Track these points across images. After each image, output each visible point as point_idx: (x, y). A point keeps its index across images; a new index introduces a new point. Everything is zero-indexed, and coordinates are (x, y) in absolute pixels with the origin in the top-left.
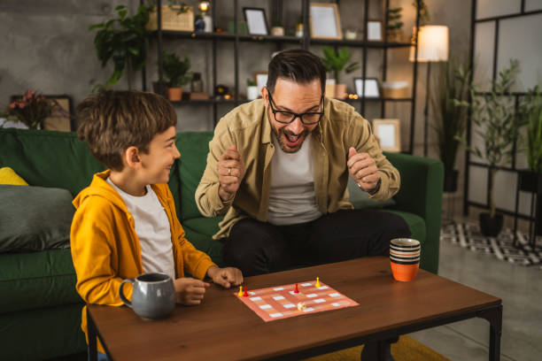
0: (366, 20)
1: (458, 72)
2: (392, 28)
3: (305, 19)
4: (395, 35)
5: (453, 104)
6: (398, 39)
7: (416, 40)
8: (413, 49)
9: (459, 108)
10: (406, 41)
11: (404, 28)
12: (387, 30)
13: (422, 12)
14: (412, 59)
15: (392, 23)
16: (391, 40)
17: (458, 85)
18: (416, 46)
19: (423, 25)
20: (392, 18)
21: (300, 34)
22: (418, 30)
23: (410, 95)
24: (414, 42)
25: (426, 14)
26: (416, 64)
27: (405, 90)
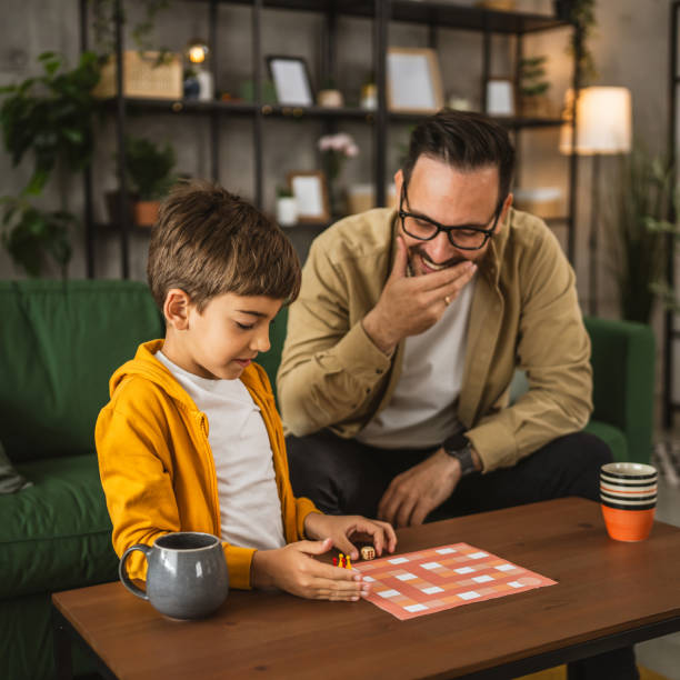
0: (486, 79)
1: (652, 170)
2: (531, 93)
3: (378, 76)
4: (535, 105)
5: (643, 228)
6: (542, 113)
7: (574, 112)
8: (567, 132)
9: (655, 235)
10: (555, 116)
11: (552, 94)
12: (521, 96)
13: (584, 63)
14: (566, 147)
15: (528, 84)
16: (530, 113)
17: (652, 194)
18: (574, 124)
19: (586, 86)
20: (530, 75)
21: (370, 103)
22: (577, 96)
23: (564, 212)
24: (568, 117)
25: (591, 67)
26: (574, 159)
27: (555, 204)
